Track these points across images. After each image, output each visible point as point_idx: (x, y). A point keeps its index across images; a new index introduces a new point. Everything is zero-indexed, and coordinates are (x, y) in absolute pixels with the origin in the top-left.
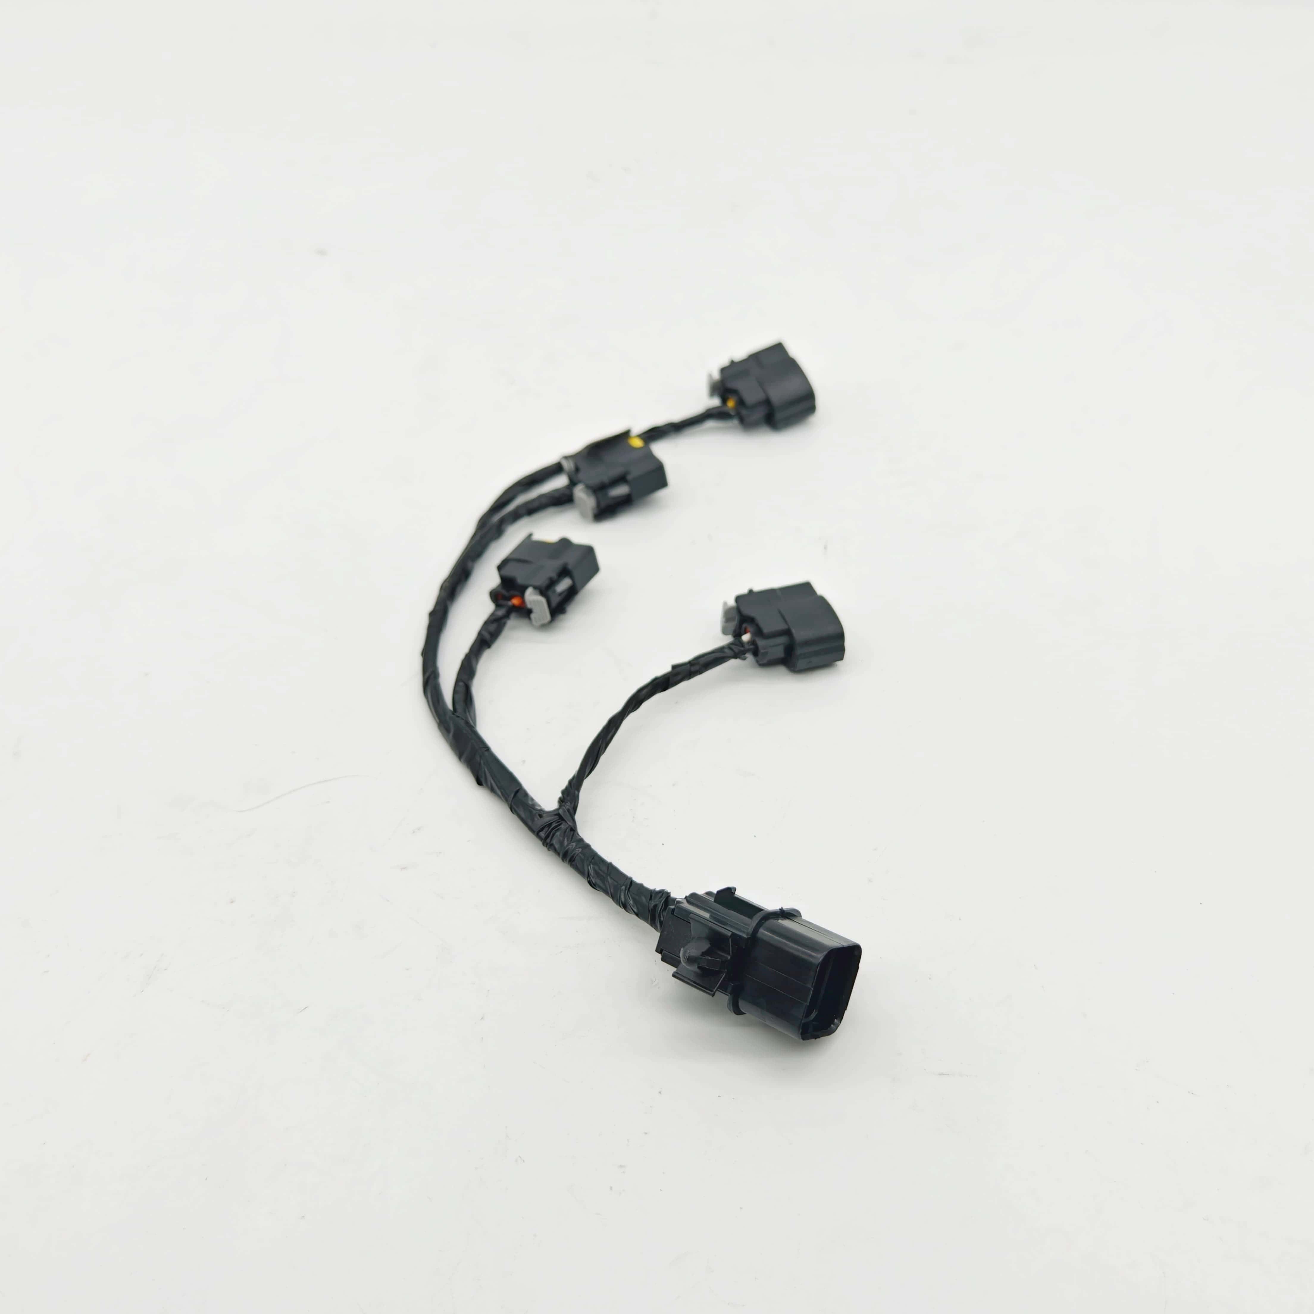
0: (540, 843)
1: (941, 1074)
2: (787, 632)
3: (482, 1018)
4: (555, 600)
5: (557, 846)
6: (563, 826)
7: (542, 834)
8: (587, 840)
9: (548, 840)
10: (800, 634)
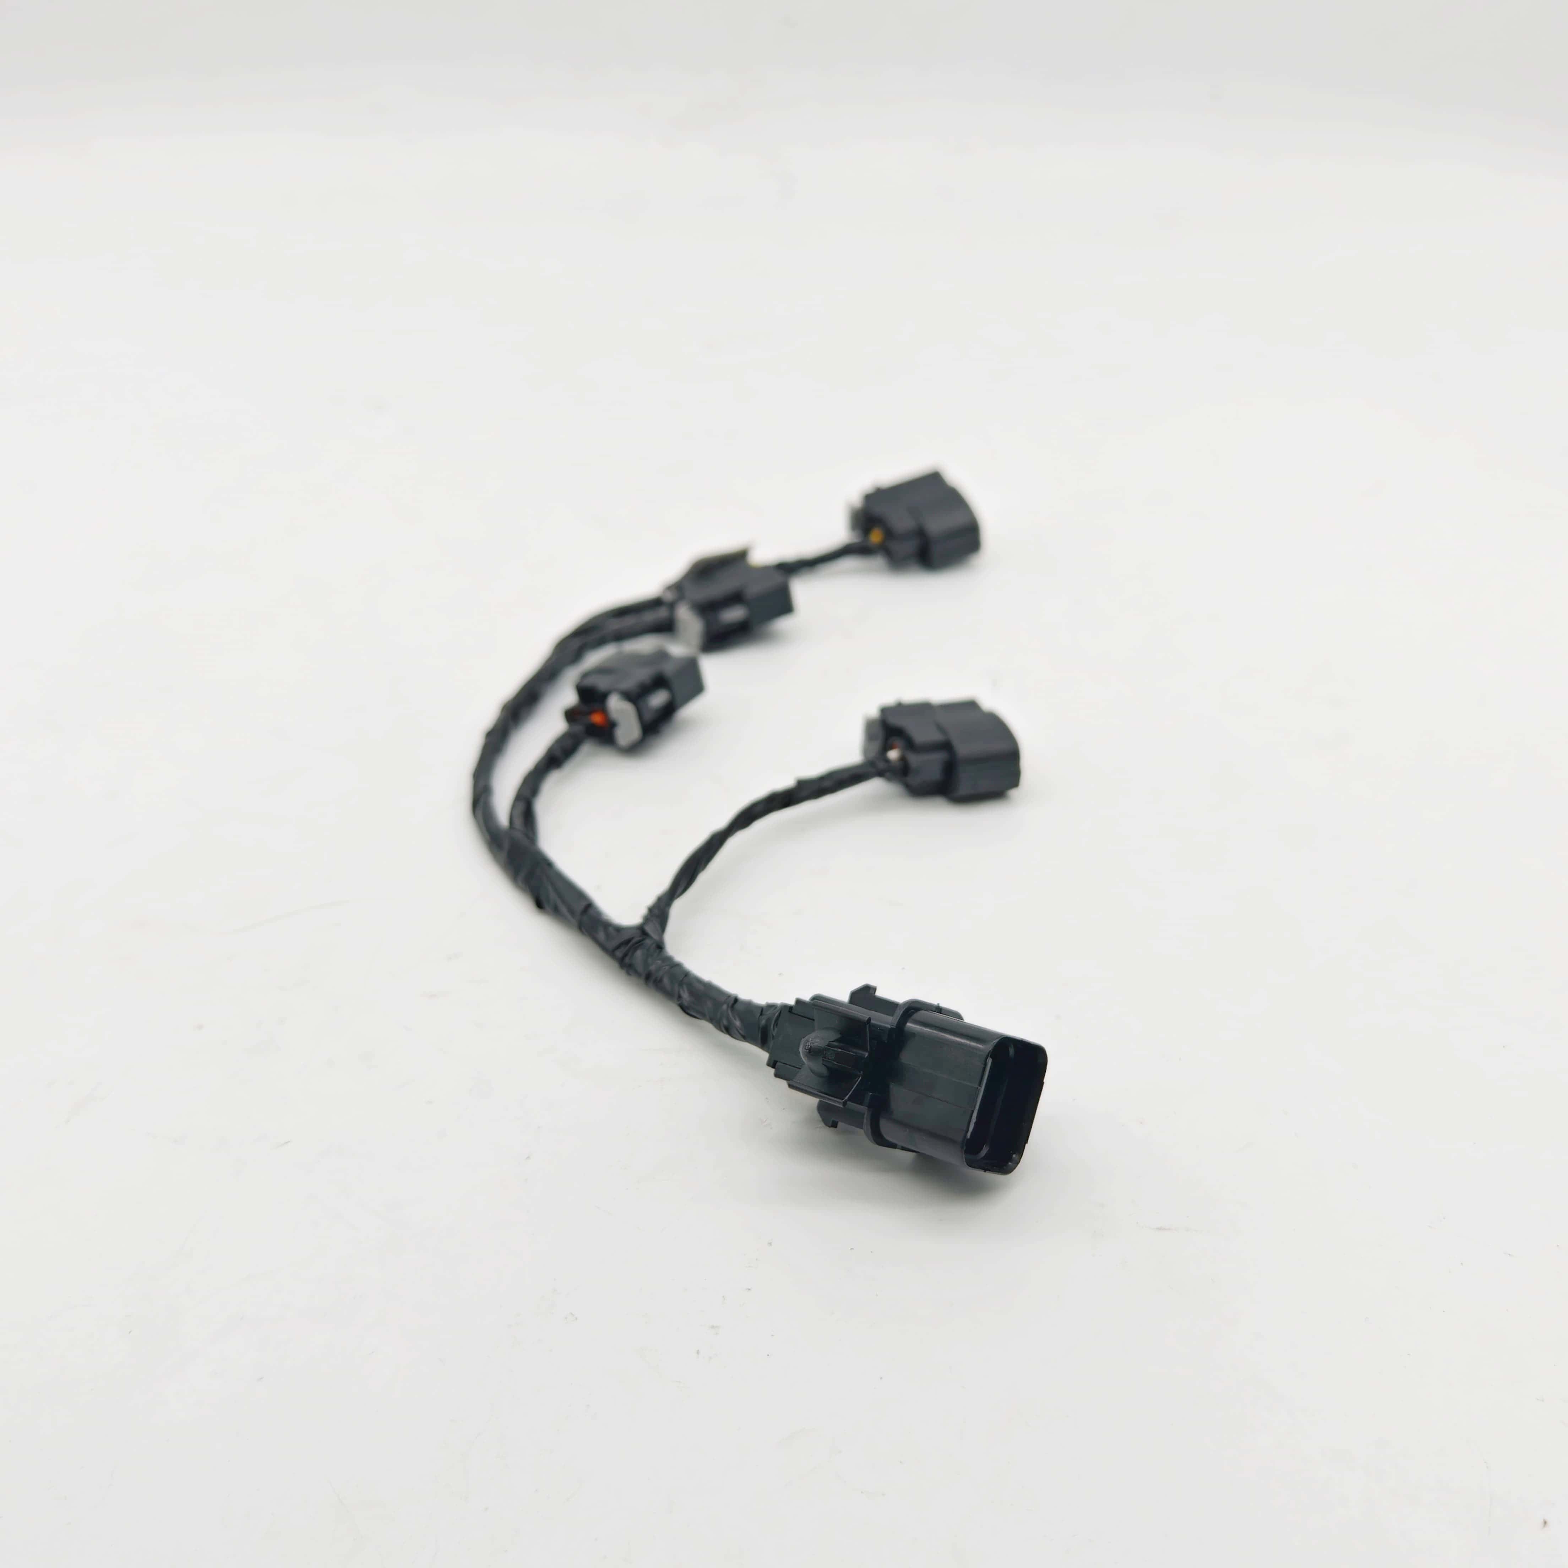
0: (616, 965)
1: (1159, 1229)
2: (946, 746)
3: (528, 1158)
4: (648, 717)
5: (640, 968)
6: (648, 942)
7: (619, 953)
8: (679, 957)
9: (627, 960)
10: (963, 749)
